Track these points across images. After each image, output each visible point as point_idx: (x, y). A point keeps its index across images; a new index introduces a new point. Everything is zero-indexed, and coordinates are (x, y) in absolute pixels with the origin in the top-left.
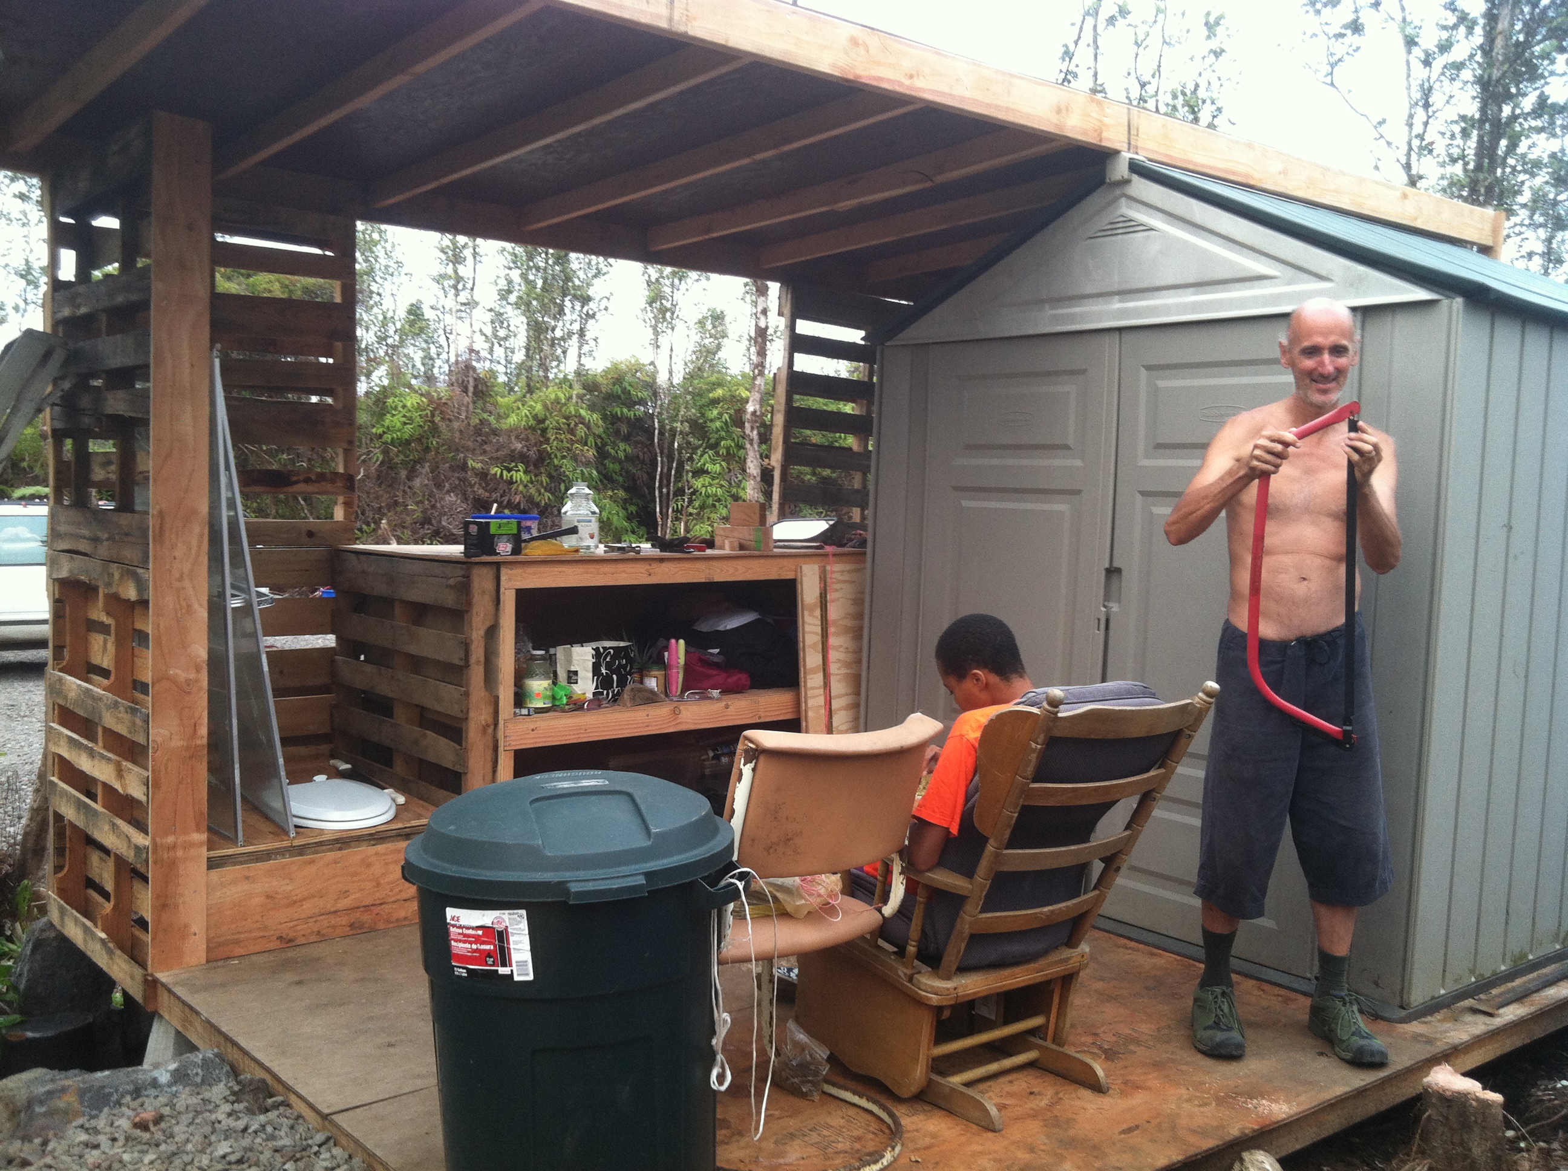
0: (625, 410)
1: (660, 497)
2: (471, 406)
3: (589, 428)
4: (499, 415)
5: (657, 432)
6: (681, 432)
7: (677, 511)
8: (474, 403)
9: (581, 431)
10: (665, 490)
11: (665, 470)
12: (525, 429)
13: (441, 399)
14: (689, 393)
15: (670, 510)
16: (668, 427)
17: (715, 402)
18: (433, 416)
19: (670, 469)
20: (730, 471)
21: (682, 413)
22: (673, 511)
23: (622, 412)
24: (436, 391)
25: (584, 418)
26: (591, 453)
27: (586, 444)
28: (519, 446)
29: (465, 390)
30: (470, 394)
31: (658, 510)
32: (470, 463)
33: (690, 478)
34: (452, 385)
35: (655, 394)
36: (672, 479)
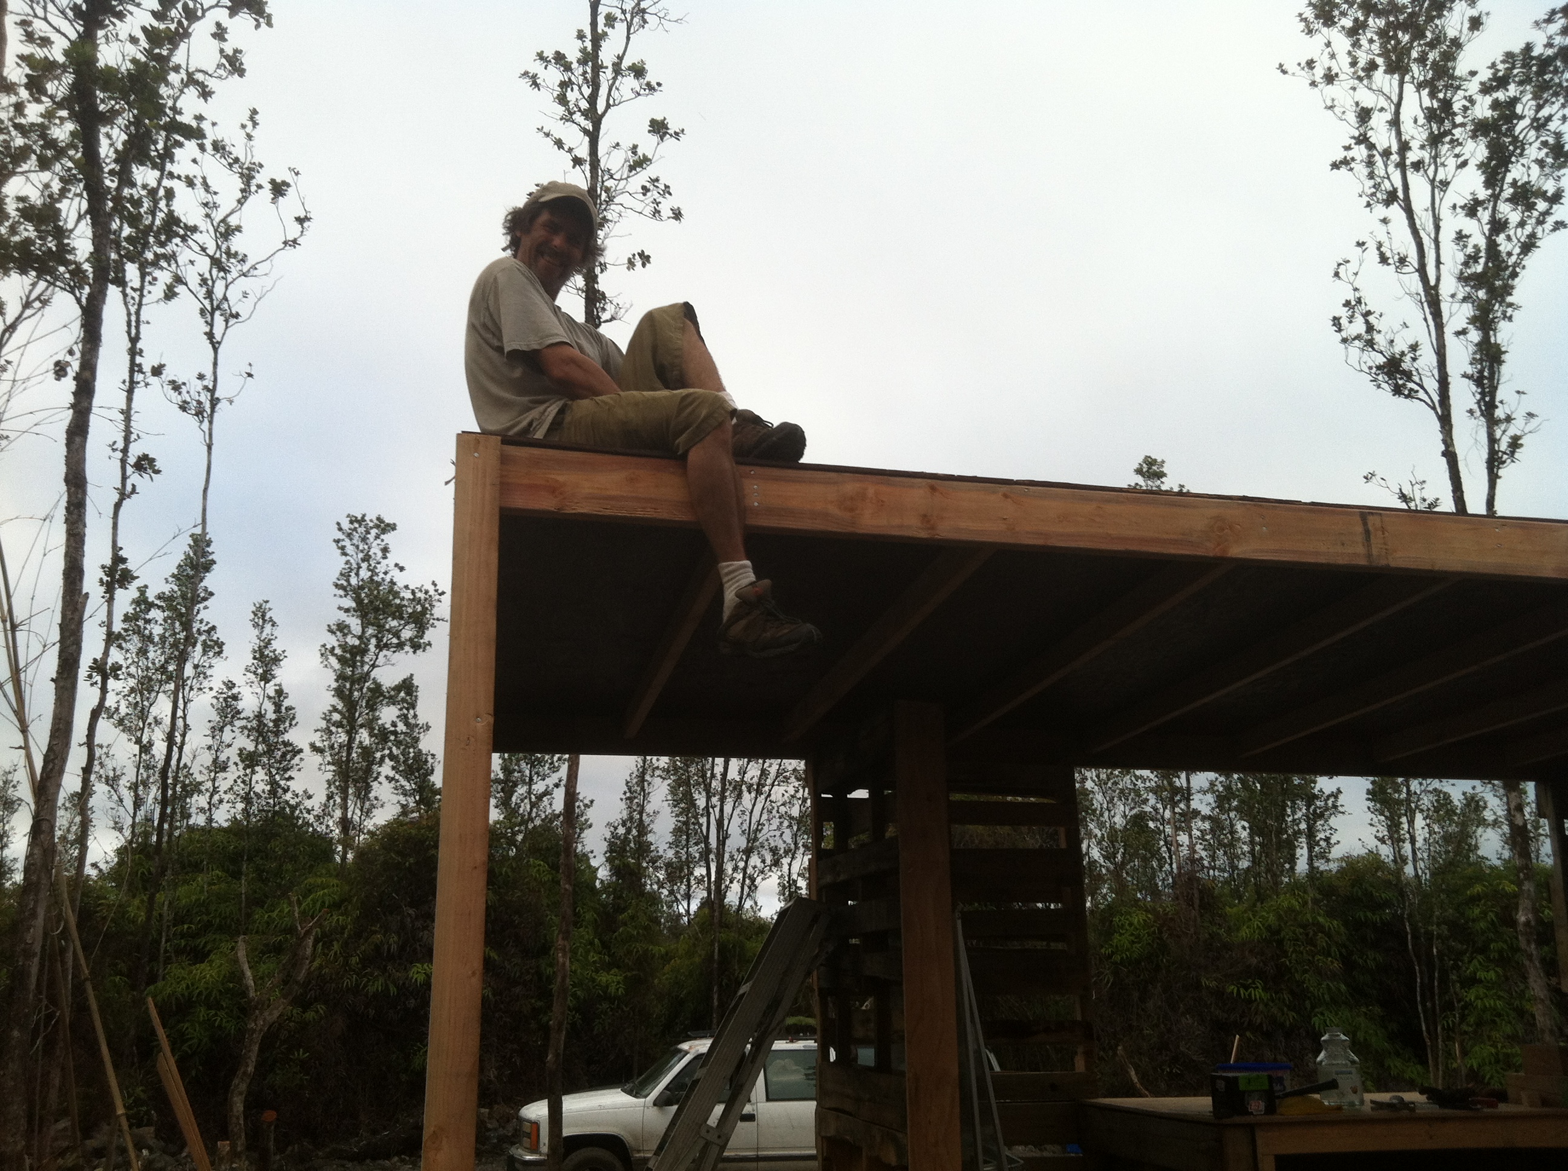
0: (1369, 914)
1: (1425, 1012)
2: (1199, 920)
3: (1329, 936)
4: (1229, 928)
5: (1409, 937)
6: (1439, 936)
7: (1448, 1030)
8: (1202, 916)
9: (1321, 940)
10: (1429, 1004)
11: (1426, 981)
12: (1259, 941)
13: (1167, 914)
14: (1443, 891)
15: (1439, 1028)
16: (1422, 930)
17: (1475, 899)
18: (1160, 932)
19: (1431, 978)
20: (1507, 979)
21: (1437, 913)
22: (1443, 1028)
23: (1366, 917)
24: (1161, 906)
25: (1323, 927)
26: (1336, 966)
27: (1329, 955)
28: (1254, 961)
29: (1190, 902)
30: (1196, 906)
31: (1424, 1028)
32: (1204, 981)
33: (1458, 990)
34: (1177, 898)
35: (1402, 894)
36: (1436, 991)
